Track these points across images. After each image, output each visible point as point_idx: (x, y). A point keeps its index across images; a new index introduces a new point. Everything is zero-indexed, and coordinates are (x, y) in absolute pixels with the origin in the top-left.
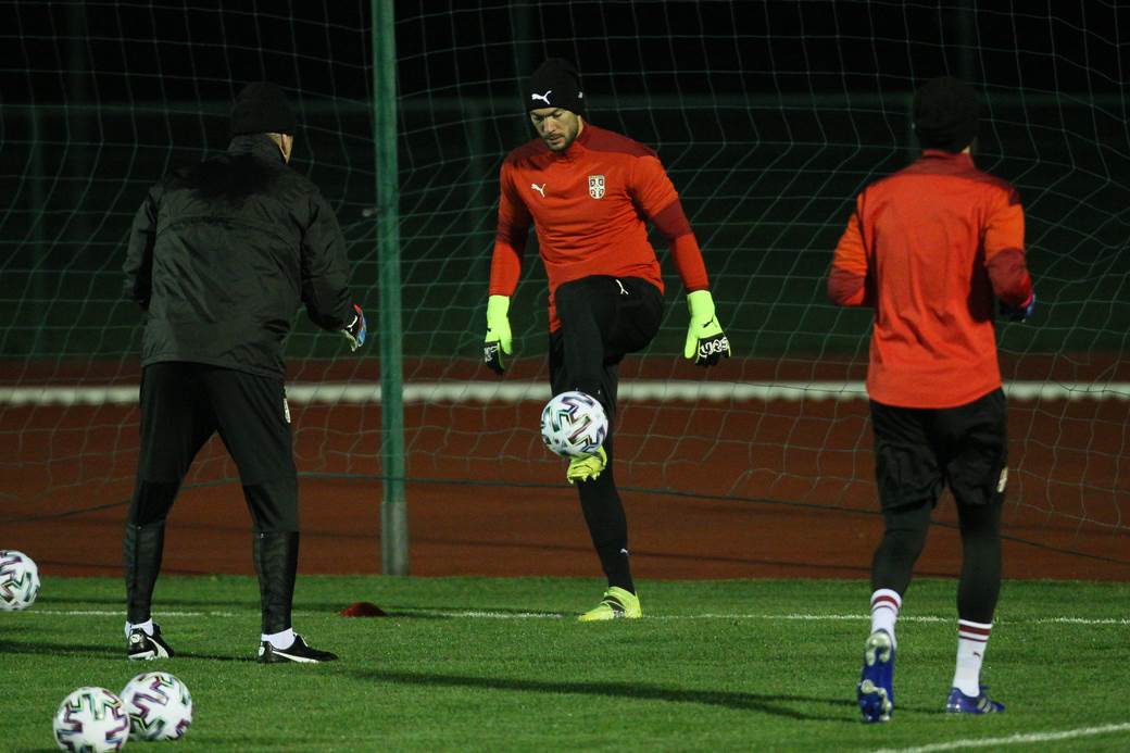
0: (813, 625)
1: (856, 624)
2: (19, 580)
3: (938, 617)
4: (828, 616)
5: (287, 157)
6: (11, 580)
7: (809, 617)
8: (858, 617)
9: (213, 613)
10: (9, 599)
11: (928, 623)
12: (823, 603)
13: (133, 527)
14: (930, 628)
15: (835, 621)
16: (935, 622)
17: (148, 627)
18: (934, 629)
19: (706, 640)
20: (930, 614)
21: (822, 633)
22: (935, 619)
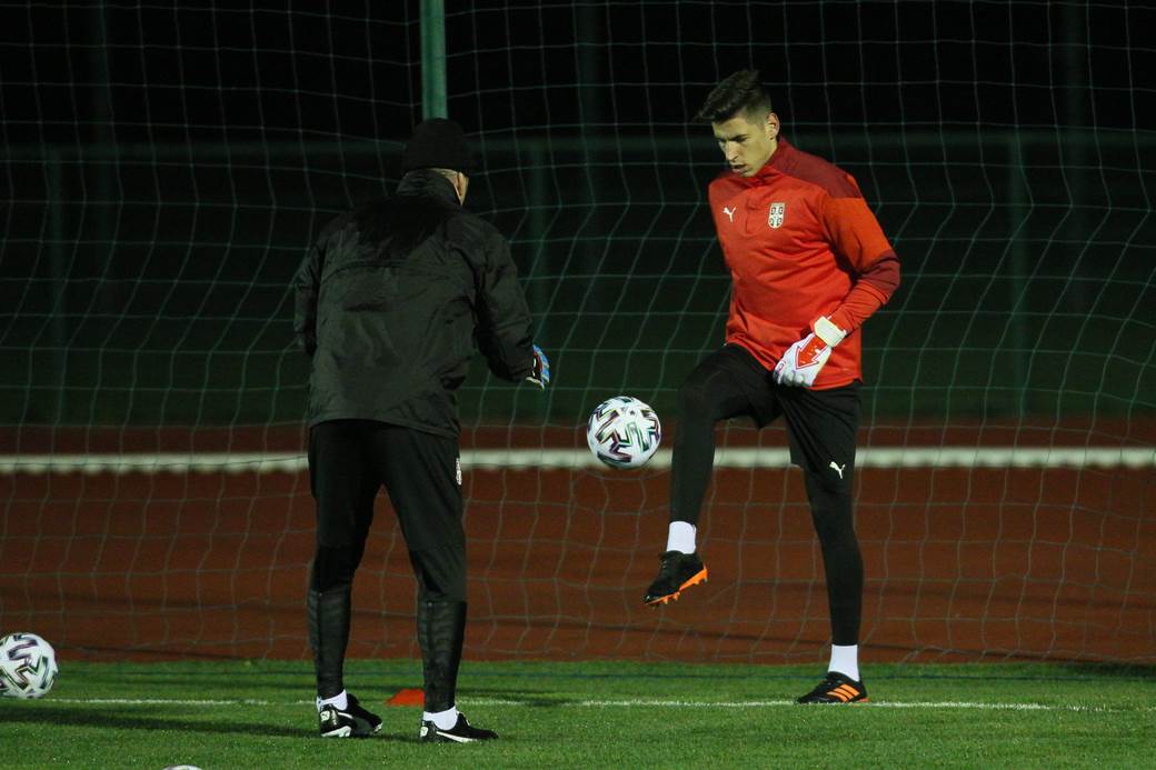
0: (903, 713)
1: (950, 712)
2: (35, 666)
3: (1040, 704)
4: (920, 704)
5: (461, 198)
6: (25, 665)
7: (899, 705)
8: (953, 705)
9: (247, 702)
10: (23, 685)
11: (1028, 711)
12: (915, 689)
13: (315, 593)
14: (1033, 716)
15: (927, 708)
16: (1035, 710)
17: (340, 702)
18: (1034, 717)
19: (786, 730)
20: (1031, 702)
21: (913, 722)
22: (1036, 706)
